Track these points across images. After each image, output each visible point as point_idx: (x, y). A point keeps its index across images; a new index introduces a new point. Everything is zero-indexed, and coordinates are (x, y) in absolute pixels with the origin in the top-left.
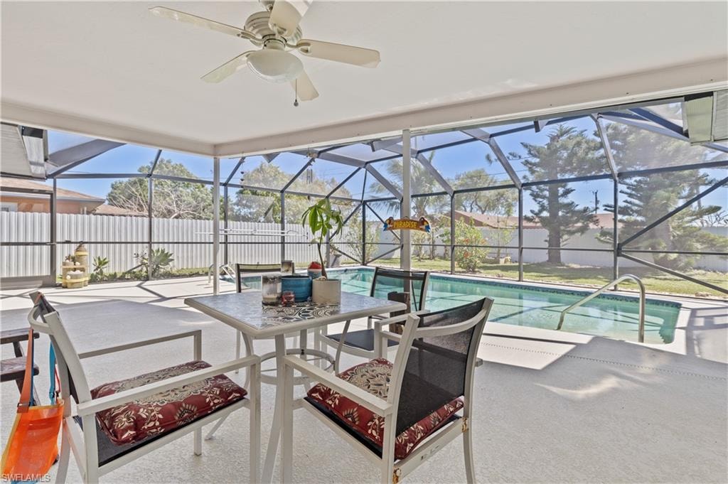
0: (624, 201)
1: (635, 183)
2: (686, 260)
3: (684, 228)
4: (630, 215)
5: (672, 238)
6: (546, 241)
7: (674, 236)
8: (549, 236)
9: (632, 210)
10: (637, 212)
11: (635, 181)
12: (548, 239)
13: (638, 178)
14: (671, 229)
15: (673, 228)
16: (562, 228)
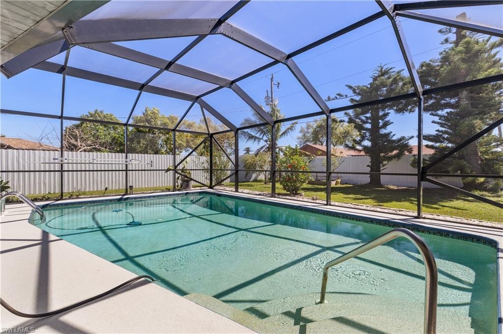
0: (436, 131)
1: (446, 115)
2: (494, 182)
3: (492, 153)
4: (441, 142)
5: (480, 162)
6: (368, 166)
7: (482, 160)
8: (371, 162)
9: (444, 138)
10: (447, 139)
11: (447, 113)
12: (370, 164)
13: (449, 110)
14: (480, 154)
15: (480, 153)
16: (382, 154)
